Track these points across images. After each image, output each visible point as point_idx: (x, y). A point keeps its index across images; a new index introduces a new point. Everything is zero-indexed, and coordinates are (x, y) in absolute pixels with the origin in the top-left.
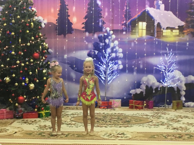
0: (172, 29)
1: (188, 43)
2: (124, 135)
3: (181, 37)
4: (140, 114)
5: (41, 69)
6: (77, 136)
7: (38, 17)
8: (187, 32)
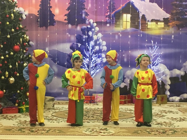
0: (157, 21)
1: (173, 36)
2: (107, 130)
3: (166, 29)
4: (124, 108)
5: (22, 62)
6: (58, 131)
7: (19, 8)
8: (172, 25)
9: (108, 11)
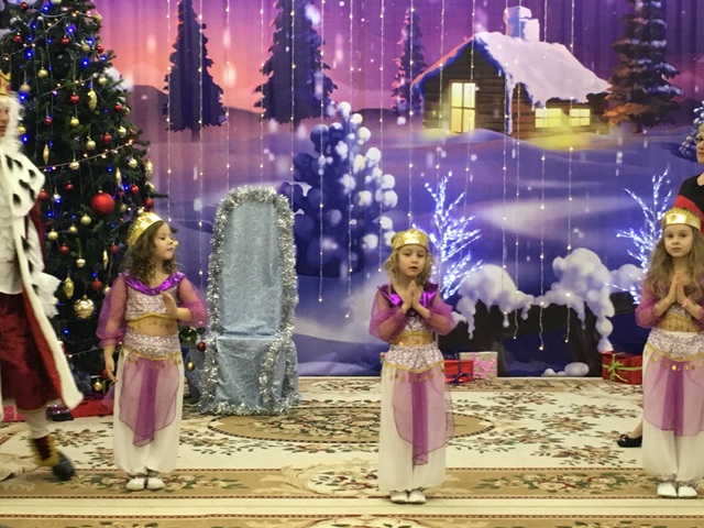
0: (567, 105)
1: (620, 155)
3: (598, 132)
4: (455, 401)
6: (224, 484)
8: (616, 117)
9: (401, 72)
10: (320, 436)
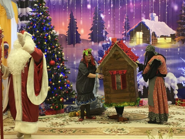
1: (179, 49)
2: (123, 130)
3: (173, 44)
4: (139, 111)
6: (83, 132)
9: (124, 30)
10: (106, 119)
